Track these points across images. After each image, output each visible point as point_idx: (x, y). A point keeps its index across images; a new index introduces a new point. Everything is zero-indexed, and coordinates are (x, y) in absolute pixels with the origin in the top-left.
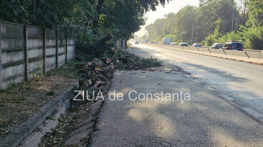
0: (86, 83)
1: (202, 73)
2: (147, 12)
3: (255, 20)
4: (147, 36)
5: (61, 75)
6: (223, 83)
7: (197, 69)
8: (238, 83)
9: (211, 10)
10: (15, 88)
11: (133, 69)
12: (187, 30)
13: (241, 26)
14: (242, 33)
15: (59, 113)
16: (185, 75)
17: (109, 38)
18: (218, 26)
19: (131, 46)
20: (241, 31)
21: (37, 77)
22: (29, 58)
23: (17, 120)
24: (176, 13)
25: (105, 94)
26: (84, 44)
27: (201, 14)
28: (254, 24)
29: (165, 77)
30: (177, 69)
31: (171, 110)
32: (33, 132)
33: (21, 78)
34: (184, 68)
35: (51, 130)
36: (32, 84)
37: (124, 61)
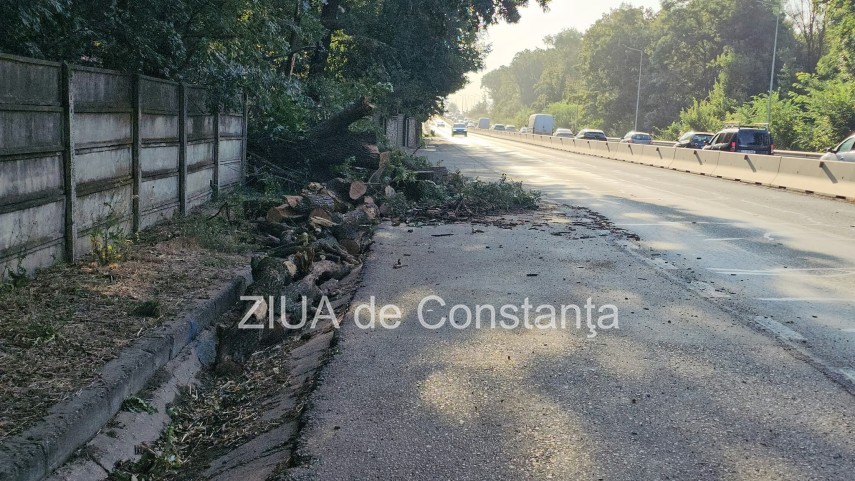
0: (274, 272)
1: (679, 234)
2: (490, 26)
3: (848, 56)
4: (488, 109)
5: (193, 240)
6: (755, 272)
7: (660, 220)
8: (810, 272)
9: (700, 23)
10: (23, 290)
11: (439, 218)
12: (621, 88)
13: (802, 76)
14: (804, 97)
15: (173, 382)
16: (621, 242)
17: (359, 112)
18: (722, 76)
19: (437, 140)
20: (800, 92)
21: (105, 247)
22: (78, 181)
23: (7, 415)
24: (584, 33)
25: (342, 310)
26: (275, 134)
27: (666, 35)
28: (843, 69)
29: (552, 249)
30: (589, 221)
31: (578, 380)
32: (64, 465)
33: (52, 250)
34: (615, 217)
35: (137, 451)
36: (85, 273)
37: (412, 191)
